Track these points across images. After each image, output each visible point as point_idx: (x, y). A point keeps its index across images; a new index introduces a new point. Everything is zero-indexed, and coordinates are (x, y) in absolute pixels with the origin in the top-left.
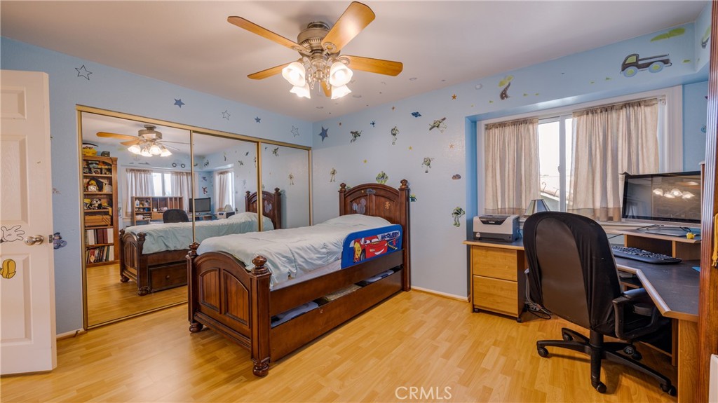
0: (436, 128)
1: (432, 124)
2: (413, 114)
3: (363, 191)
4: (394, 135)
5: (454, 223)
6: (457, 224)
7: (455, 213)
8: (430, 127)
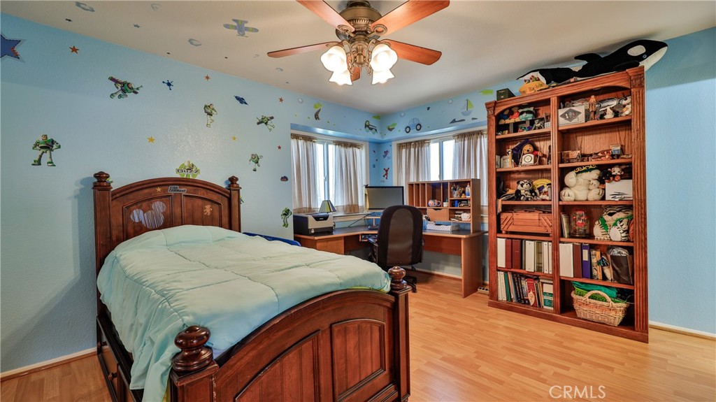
0: (263, 124)
1: (260, 118)
2: (238, 98)
3: (159, 189)
4: (210, 114)
5: (283, 224)
6: (286, 225)
7: (284, 214)
8: (258, 121)
